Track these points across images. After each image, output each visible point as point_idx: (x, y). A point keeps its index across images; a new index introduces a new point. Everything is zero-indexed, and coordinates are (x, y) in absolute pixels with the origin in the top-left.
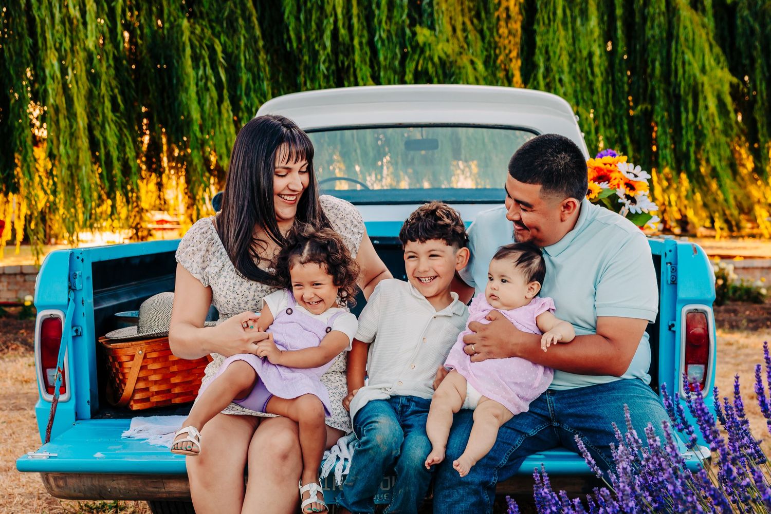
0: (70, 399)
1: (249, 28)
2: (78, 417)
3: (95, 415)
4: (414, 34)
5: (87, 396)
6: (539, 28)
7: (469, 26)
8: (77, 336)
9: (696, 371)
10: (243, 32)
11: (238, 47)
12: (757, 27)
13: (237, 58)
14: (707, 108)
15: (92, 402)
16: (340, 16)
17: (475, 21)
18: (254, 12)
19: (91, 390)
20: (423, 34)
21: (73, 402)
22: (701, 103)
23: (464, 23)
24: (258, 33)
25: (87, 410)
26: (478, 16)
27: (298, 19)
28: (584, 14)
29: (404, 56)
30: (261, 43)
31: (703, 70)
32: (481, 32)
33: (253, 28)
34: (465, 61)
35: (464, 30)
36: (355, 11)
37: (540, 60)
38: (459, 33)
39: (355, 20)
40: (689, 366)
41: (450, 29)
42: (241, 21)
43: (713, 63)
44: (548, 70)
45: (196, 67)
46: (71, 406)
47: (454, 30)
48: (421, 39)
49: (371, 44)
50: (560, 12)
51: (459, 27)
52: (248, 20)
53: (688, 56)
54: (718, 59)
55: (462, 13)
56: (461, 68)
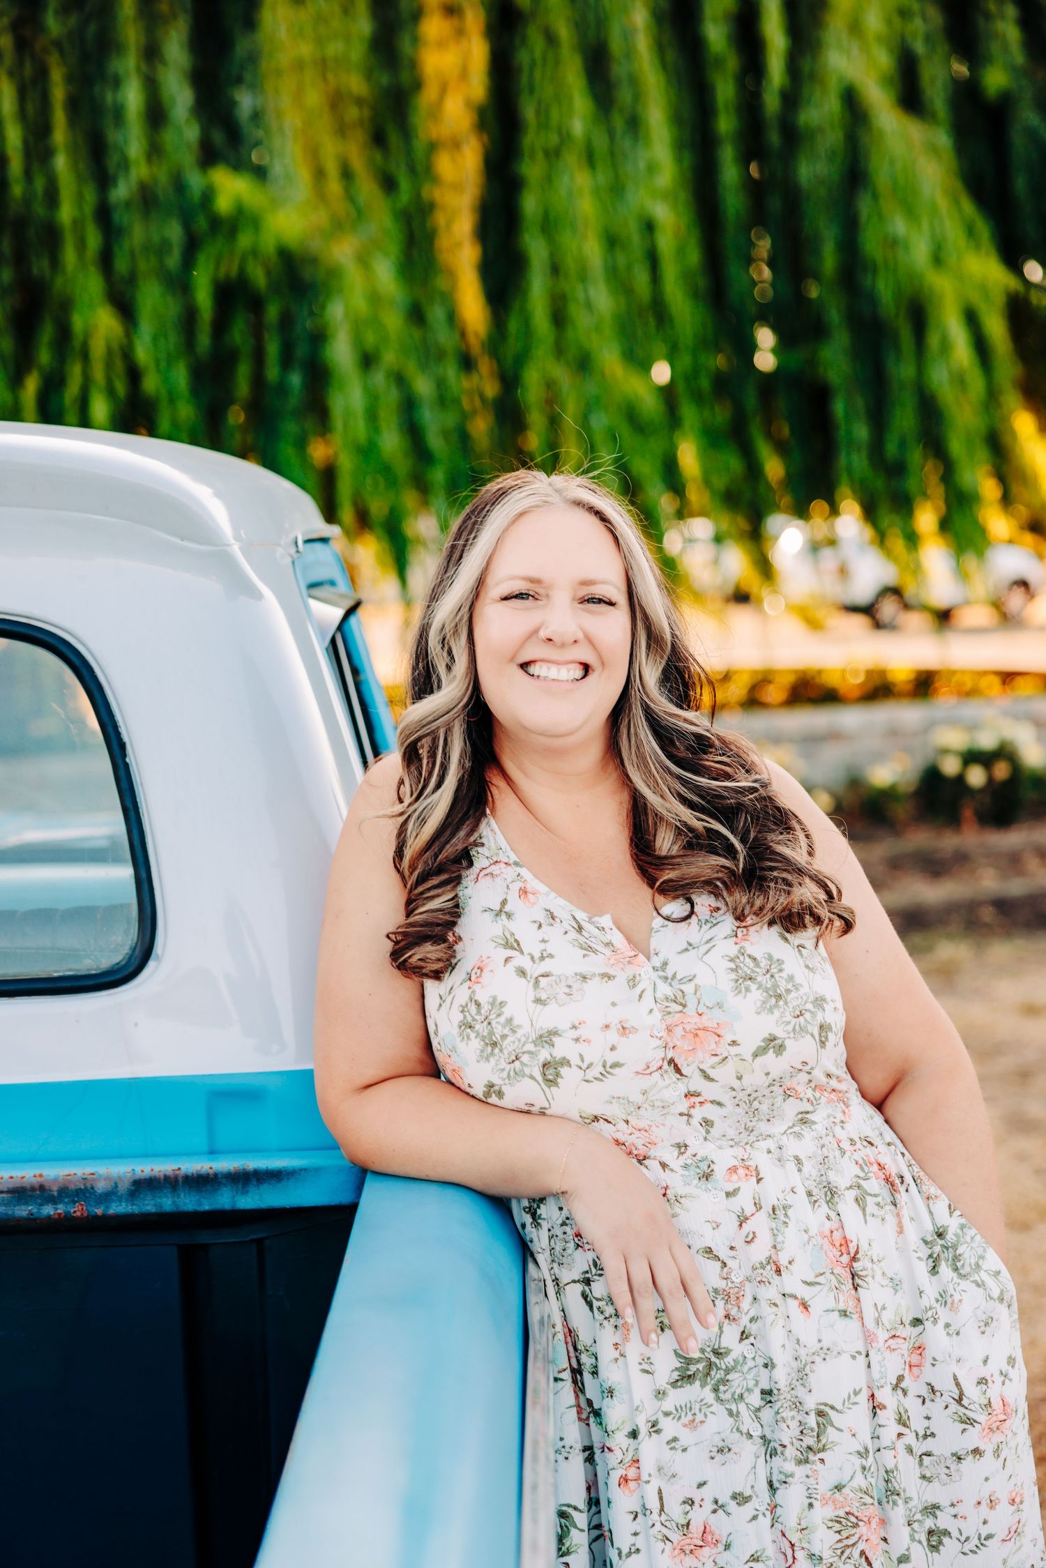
6: (531, 170)
7: (358, 164)
14: (946, 346)
17: (373, 153)
20: (230, 187)
22: (933, 340)
23: (343, 159)
26: (378, 139)
28: (635, 128)
29: (192, 246)
31: (938, 259)
32: (388, 184)
34: (343, 252)
35: (347, 174)
36: (59, 134)
37: (535, 248)
38: (334, 186)
39: (59, 160)
41: (303, 176)
43: (960, 241)
44: (555, 269)
47: (319, 174)
48: (227, 203)
49: (104, 215)
50: (577, 127)
51: (332, 166)
53: (899, 225)
54: (970, 232)
55: (341, 134)
56: (331, 274)
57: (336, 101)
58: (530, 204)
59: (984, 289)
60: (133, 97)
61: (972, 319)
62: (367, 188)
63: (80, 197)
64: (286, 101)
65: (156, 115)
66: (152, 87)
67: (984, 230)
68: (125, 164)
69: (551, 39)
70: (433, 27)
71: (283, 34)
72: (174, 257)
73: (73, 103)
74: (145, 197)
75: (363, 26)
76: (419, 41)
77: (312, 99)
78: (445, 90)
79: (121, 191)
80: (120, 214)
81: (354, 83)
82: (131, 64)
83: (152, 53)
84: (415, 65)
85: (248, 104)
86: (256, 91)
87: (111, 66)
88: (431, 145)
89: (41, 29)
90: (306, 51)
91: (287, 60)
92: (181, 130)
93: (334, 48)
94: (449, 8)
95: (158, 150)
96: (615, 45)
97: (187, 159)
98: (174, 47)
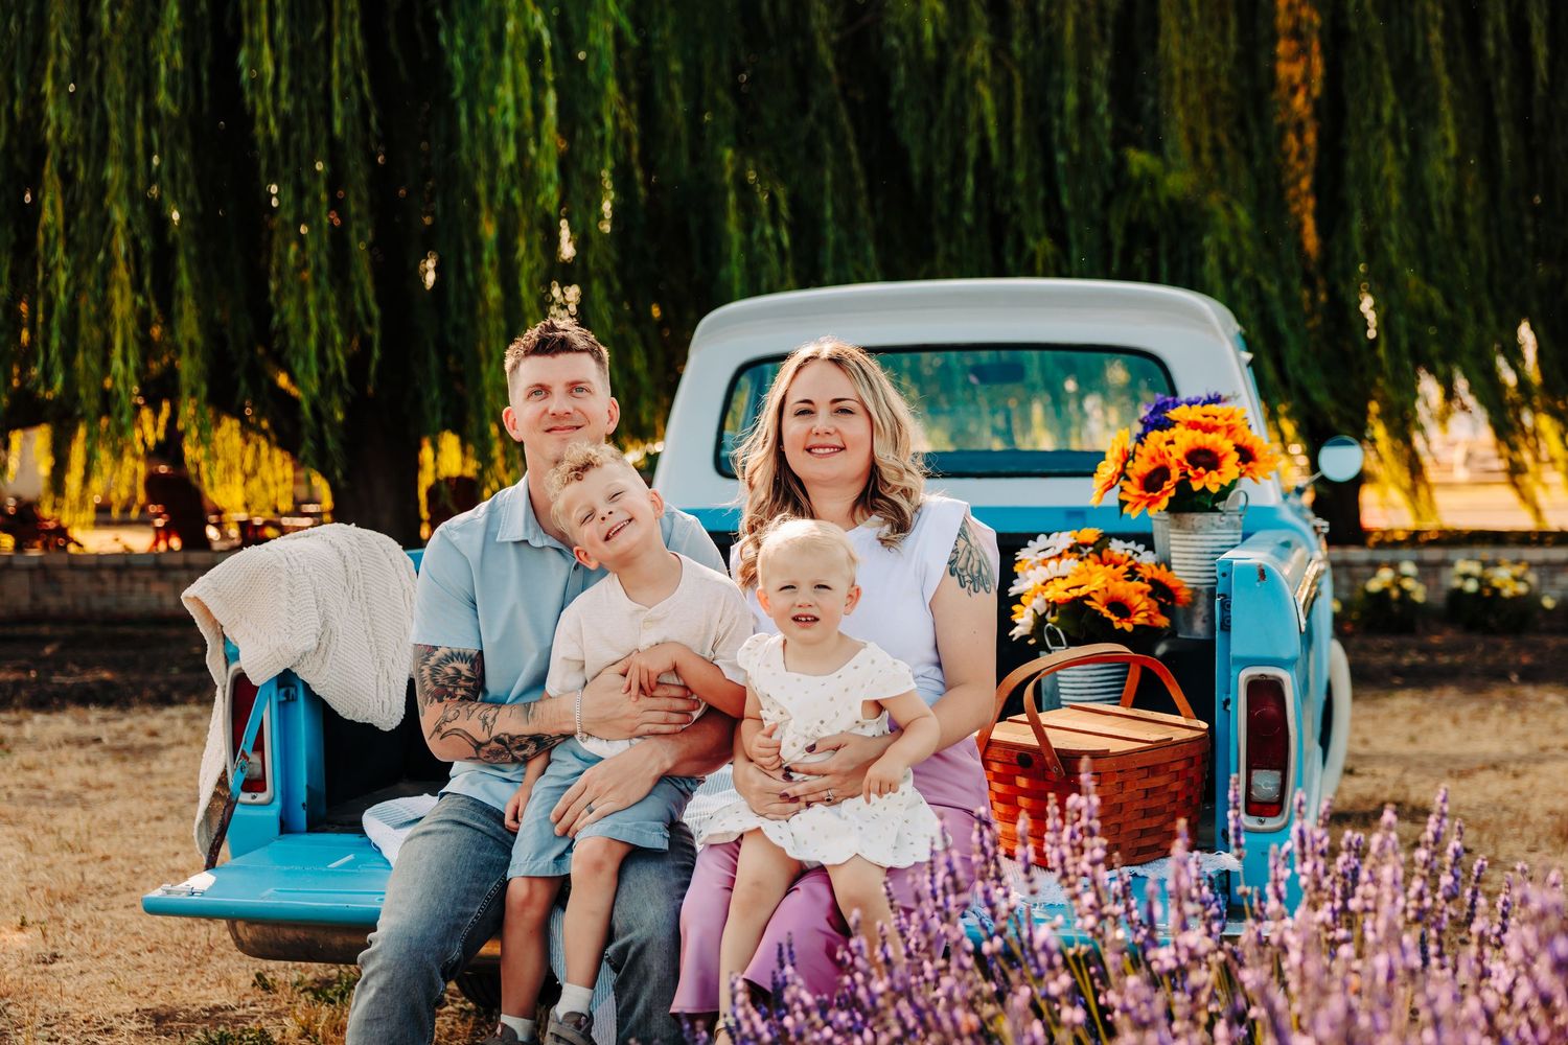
0: (273, 800)
1: (843, 157)
2: (286, 827)
3: (315, 826)
4: (1121, 164)
5: (302, 796)
6: (1352, 143)
7: (1225, 144)
8: (288, 700)
9: (1266, 782)
10: (830, 161)
11: (821, 189)
13: (821, 207)
15: (310, 806)
16: (992, 132)
17: (1237, 133)
18: (849, 130)
19: (308, 786)
20: (1139, 160)
21: (278, 803)
23: (1214, 139)
24: (856, 165)
25: (301, 817)
26: (1242, 123)
27: (927, 138)
28: (1431, 115)
29: (1106, 198)
30: (861, 184)
32: (1249, 155)
33: (848, 158)
34: (1214, 201)
35: (1217, 151)
36: (1018, 123)
37: (1354, 195)
38: (1206, 158)
39: (1017, 140)
40: (1254, 772)
41: (1185, 148)
42: (828, 147)
45: (747, 228)
46: (274, 812)
47: (1196, 150)
48: (1135, 171)
49: (1048, 177)
50: (1387, 112)
51: (1206, 144)
52: (840, 145)
55: (1213, 122)
56: (1207, 215)
57: (1210, 99)
58: (1350, 165)
60: (1071, 99)
62: (1231, 158)
63: (1030, 167)
64: (1176, 100)
65: (1085, 109)
66: (1084, 91)
68: (1065, 144)
69: (1369, 50)
70: (1282, 47)
71: (1175, 53)
72: (1095, 206)
73: (1027, 102)
74: (1077, 165)
75: (1233, 47)
76: (1274, 58)
77: (1194, 97)
78: (1294, 90)
79: (1061, 158)
80: (1061, 174)
81: (1224, 85)
82: (1071, 76)
83: (1084, 69)
84: (1272, 73)
85: (1150, 102)
86: (1156, 94)
87: (1056, 75)
88: (1282, 129)
89: (1010, 53)
90: (1190, 65)
91: (1177, 71)
92: (1101, 121)
93: (1211, 63)
94: (1296, 34)
95: (1086, 133)
96: (1419, 55)
97: (1105, 140)
98: (1101, 63)
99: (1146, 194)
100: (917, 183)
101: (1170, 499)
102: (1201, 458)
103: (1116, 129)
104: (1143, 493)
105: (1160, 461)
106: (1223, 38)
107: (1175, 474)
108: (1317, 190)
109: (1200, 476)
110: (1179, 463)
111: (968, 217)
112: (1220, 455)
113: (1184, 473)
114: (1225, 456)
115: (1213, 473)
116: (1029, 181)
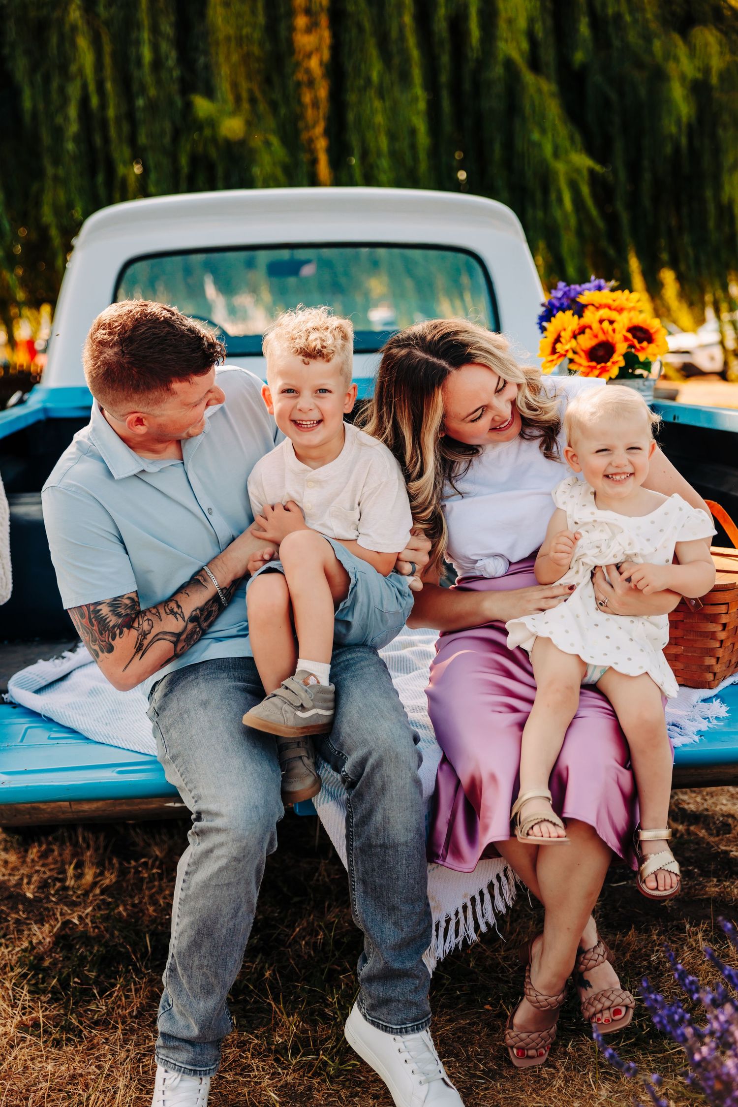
4: (189, 106)
6: (352, 98)
7: (258, 94)
12: (613, 96)
14: (560, 200)
16: (90, 79)
17: (265, 87)
20: (202, 106)
22: (553, 196)
23: (250, 91)
26: (268, 81)
28: (405, 77)
29: (176, 135)
31: (556, 154)
32: (275, 106)
34: (257, 141)
35: (253, 101)
36: (108, 71)
38: (246, 106)
39: (109, 86)
41: (230, 98)
43: (567, 144)
44: (364, 155)
47: (238, 99)
48: (201, 114)
49: (131, 115)
51: (245, 95)
53: (536, 136)
54: (572, 139)
55: (249, 77)
56: (252, 152)
57: (246, 58)
58: (351, 117)
59: (578, 171)
60: (147, 54)
61: (574, 186)
62: (262, 107)
63: (118, 106)
64: (222, 58)
65: (158, 63)
66: (155, 48)
67: (578, 138)
68: (143, 89)
69: (361, 29)
70: (301, 21)
71: (219, 21)
72: (167, 140)
73: (114, 55)
74: (153, 107)
75: (261, 19)
76: (292, 29)
77: (235, 58)
78: (309, 56)
79: (140, 102)
80: (140, 115)
81: (256, 50)
82: (146, 35)
83: (155, 30)
84: (290, 42)
85: (202, 60)
86: (206, 53)
87: (134, 36)
88: (299, 84)
89: (97, 15)
90: (231, 31)
91: (221, 36)
92: (170, 71)
93: (246, 31)
94: (308, 12)
95: (159, 82)
96: (394, 34)
97: (175, 88)
98: (167, 28)
99: (207, 132)
100: (27, 118)
101: (620, 368)
102: (639, 334)
103: (182, 80)
104: (593, 364)
105: (602, 337)
106: (253, 12)
107: (622, 348)
108: (327, 132)
109: (643, 349)
110: (626, 339)
111: (70, 146)
112: (652, 331)
113: (632, 346)
114: (656, 332)
115: (652, 346)
116: (118, 119)
